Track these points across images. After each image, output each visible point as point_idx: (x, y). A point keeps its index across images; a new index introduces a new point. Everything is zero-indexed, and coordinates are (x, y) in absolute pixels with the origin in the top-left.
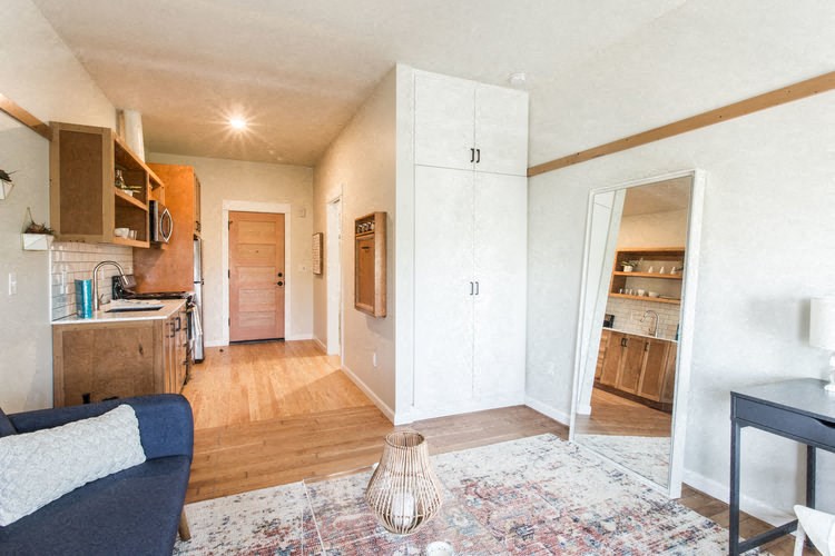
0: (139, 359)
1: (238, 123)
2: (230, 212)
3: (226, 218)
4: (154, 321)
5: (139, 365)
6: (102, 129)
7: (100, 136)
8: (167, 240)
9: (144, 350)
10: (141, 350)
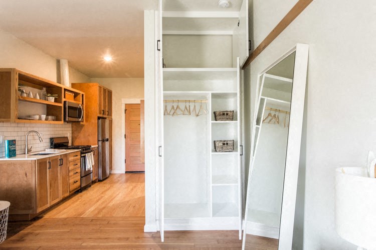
0: (25, 179)
1: (108, 58)
2: (126, 104)
3: (123, 108)
4: (32, 160)
5: (24, 182)
6: (11, 69)
7: (10, 72)
8: (80, 120)
9: (28, 175)
10: (26, 174)
